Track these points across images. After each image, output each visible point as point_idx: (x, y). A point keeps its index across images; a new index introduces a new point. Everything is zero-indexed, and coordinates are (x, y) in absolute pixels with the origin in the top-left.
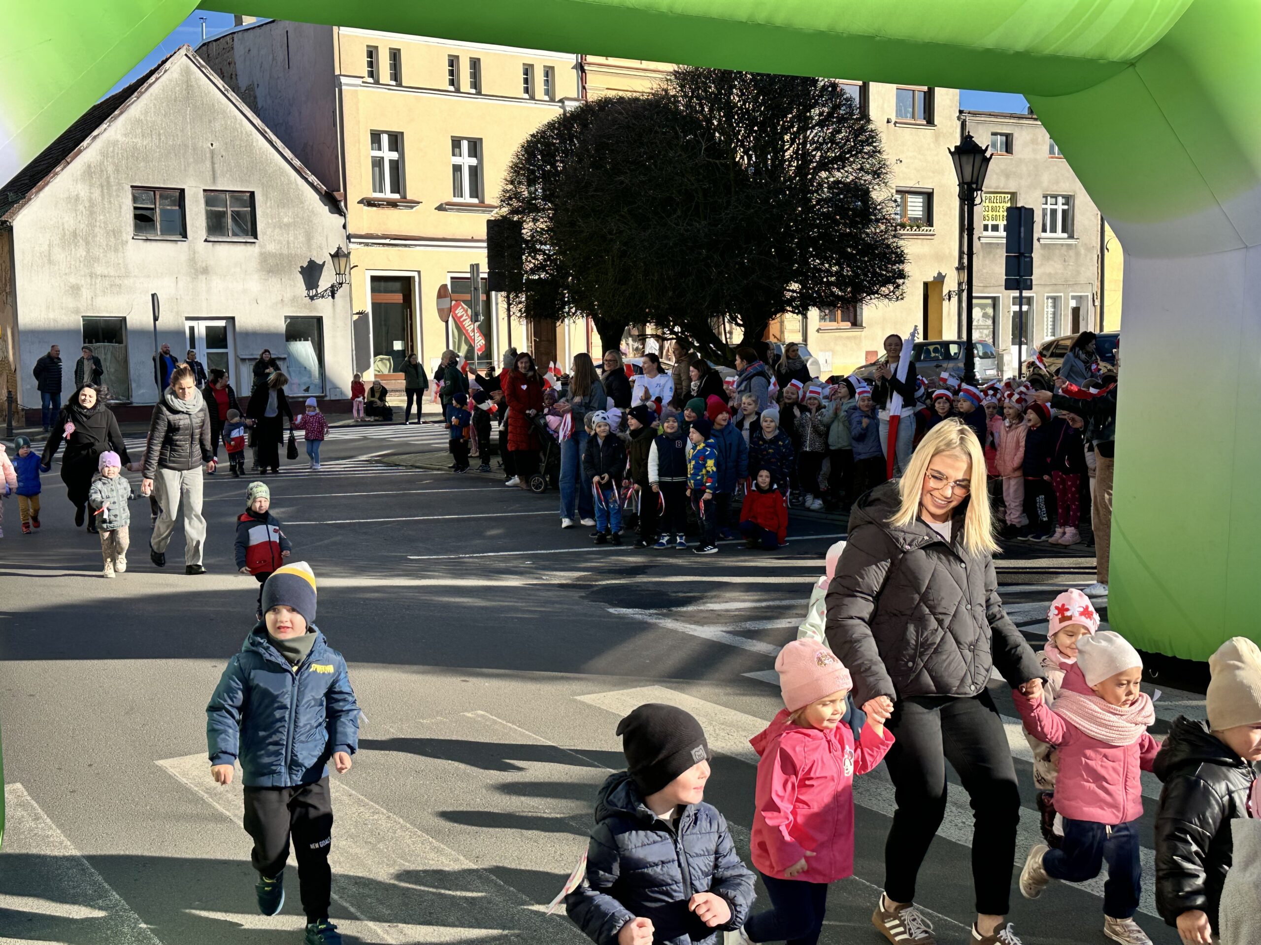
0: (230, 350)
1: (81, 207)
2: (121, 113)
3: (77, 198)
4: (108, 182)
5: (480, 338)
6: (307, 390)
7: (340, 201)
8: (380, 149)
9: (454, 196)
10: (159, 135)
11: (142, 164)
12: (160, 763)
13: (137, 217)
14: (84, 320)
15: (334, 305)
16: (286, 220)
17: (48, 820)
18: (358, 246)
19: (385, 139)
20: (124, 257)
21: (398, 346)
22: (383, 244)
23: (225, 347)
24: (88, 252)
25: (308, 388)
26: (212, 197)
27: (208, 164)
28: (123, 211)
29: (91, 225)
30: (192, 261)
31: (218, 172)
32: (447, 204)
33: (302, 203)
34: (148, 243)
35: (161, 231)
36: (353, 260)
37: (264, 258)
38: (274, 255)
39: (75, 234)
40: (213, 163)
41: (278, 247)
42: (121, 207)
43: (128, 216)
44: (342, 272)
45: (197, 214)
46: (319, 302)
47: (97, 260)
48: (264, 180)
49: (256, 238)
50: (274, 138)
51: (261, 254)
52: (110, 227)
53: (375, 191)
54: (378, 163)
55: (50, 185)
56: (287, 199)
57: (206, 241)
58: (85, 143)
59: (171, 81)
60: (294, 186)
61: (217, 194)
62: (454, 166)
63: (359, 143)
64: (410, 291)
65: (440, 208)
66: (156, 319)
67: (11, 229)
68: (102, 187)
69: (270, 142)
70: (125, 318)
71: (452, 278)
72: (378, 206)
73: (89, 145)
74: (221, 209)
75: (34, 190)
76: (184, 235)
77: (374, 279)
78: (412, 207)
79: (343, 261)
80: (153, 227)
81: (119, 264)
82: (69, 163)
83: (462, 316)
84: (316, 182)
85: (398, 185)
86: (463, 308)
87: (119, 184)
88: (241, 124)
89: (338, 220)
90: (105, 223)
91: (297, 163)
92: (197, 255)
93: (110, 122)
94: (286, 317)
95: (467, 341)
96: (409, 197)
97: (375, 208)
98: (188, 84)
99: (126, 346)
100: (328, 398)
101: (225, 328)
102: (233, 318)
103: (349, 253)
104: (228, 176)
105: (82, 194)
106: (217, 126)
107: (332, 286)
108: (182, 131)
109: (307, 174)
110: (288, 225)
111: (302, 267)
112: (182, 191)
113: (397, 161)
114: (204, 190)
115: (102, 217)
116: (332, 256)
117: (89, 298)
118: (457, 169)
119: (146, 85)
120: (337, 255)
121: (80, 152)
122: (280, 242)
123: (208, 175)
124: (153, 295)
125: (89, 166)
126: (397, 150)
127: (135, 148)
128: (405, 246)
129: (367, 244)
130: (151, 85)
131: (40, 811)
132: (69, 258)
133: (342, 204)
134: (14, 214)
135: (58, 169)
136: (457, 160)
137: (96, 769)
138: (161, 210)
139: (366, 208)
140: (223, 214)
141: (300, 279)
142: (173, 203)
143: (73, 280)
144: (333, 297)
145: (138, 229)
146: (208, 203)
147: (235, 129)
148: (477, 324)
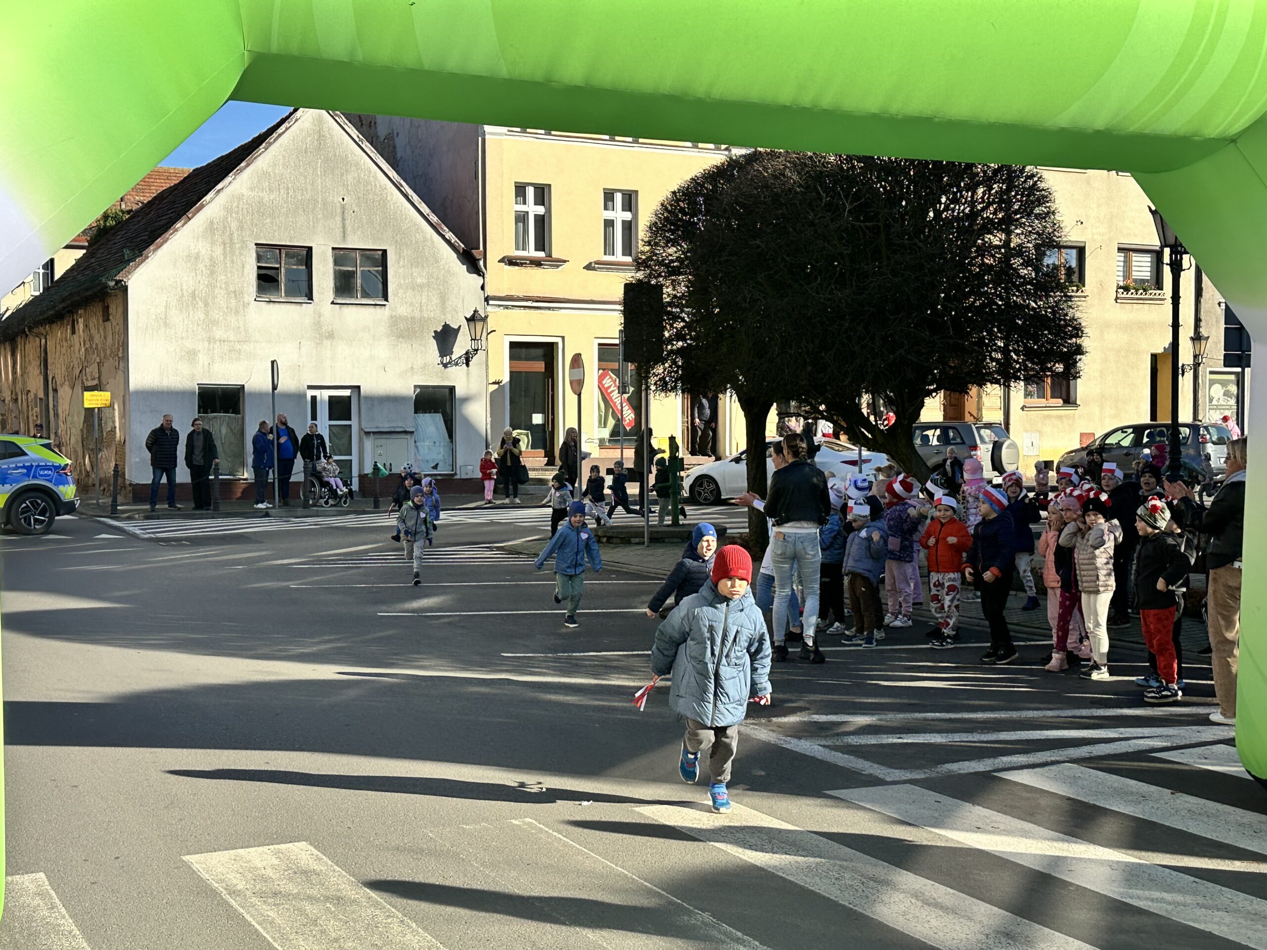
0: (354, 422)
1: (201, 266)
2: (248, 165)
3: (197, 257)
4: (231, 239)
5: (630, 411)
6: (435, 467)
7: (479, 260)
8: (525, 203)
9: (605, 254)
10: (288, 189)
11: (268, 221)
12: (186, 858)
13: (260, 277)
14: (199, 388)
15: (468, 374)
16: (419, 280)
17: (63, 911)
18: (497, 309)
19: (530, 192)
20: (245, 321)
21: (538, 419)
22: (525, 307)
23: (350, 419)
24: (207, 314)
25: (437, 465)
26: (341, 255)
27: (338, 219)
28: (246, 271)
29: (212, 286)
30: (317, 325)
31: (349, 228)
32: (596, 263)
33: (437, 262)
34: (272, 305)
35: (285, 292)
36: (491, 324)
37: (394, 321)
38: (406, 319)
39: (193, 295)
40: (344, 219)
41: (409, 310)
42: (243, 267)
43: (251, 275)
44: (478, 338)
45: (324, 274)
46: (452, 369)
47: (215, 323)
48: (398, 237)
49: (387, 300)
50: (410, 192)
51: (392, 317)
52: (232, 288)
53: (517, 249)
54: (521, 218)
55: (169, 242)
56: (420, 259)
57: (333, 303)
58: (208, 198)
59: (302, 130)
60: (429, 243)
61: (346, 252)
62: (605, 220)
63: (502, 197)
64: (553, 358)
65: (589, 267)
66: (274, 387)
67: (125, 289)
68: (225, 244)
69: (406, 196)
70: (243, 386)
71: (600, 345)
72: (521, 265)
73: (212, 199)
74: (350, 269)
75: (152, 248)
76: (310, 297)
77: (513, 345)
78: (558, 266)
79: (479, 325)
80: (277, 288)
81: (239, 327)
82: (190, 219)
83: (609, 387)
84: (454, 239)
85: (542, 243)
86: (611, 377)
87: (243, 242)
88: (375, 177)
89: (477, 280)
90: (225, 283)
91: (434, 218)
92: (322, 319)
93: (235, 175)
94: (416, 387)
95: (614, 415)
96: (555, 255)
97: (517, 268)
98: (320, 136)
99: (243, 418)
100: (458, 477)
101: (349, 397)
102: (358, 387)
103: (486, 317)
104: (359, 233)
105: (203, 252)
106: (350, 178)
107: (467, 353)
108: (312, 185)
109: (444, 231)
110: (421, 286)
111: (435, 332)
112: (310, 249)
113: (543, 216)
114: (333, 249)
115: (223, 277)
116: (468, 320)
117: (206, 363)
118: (609, 224)
119: (275, 135)
120: (473, 319)
121: (202, 206)
122: (412, 304)
123: (338, 232)
124: (273, 362)
125: (212, 222)
126: (543, 204)
127: (261, 203)
128: (549, 308)
129: (507, 307)
130: (280, 135)
131: (57, 901)
132: (186, 323)
133: (481, 263)
134: (129, 273)
135: (178, 225)
136: (609, 215)
137: (123, 862)
138: (286, 269)
139: (507, 267)
140: (352, 274)
141: (433, 345)
142: (299, 263)
143: (189, 345)
144: (468, 365)
145: (261, 289)
146: (336, 263)
147: (368, 183)
148: (626, 396)
